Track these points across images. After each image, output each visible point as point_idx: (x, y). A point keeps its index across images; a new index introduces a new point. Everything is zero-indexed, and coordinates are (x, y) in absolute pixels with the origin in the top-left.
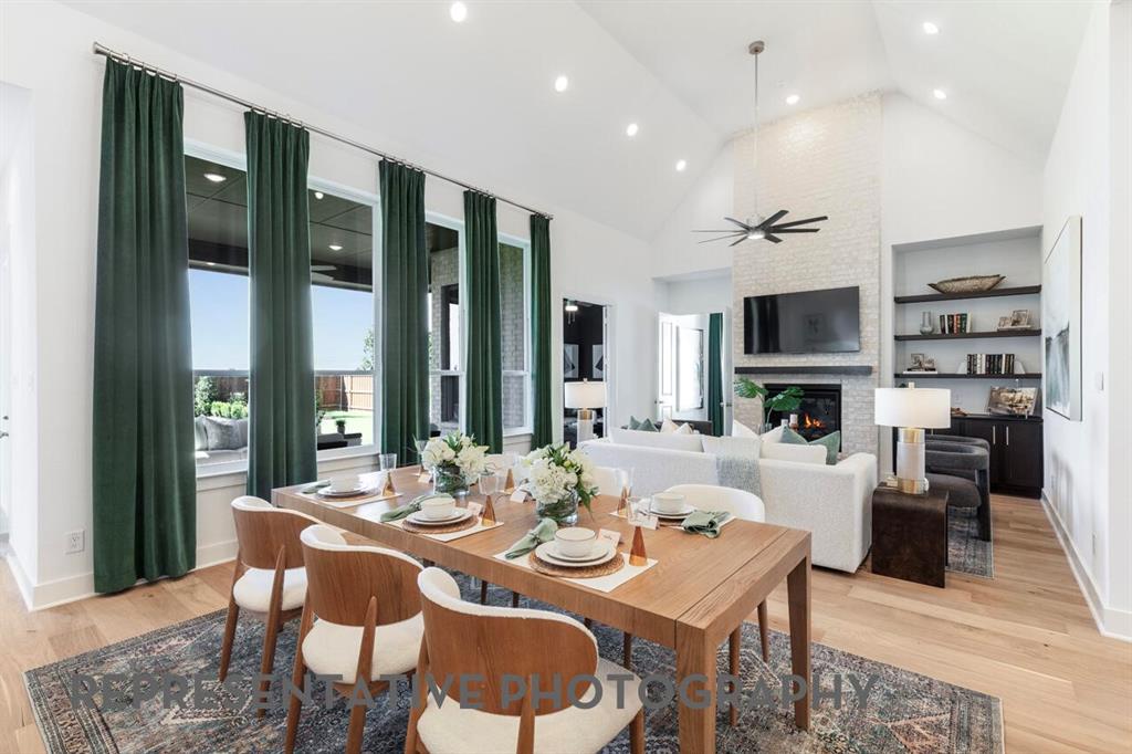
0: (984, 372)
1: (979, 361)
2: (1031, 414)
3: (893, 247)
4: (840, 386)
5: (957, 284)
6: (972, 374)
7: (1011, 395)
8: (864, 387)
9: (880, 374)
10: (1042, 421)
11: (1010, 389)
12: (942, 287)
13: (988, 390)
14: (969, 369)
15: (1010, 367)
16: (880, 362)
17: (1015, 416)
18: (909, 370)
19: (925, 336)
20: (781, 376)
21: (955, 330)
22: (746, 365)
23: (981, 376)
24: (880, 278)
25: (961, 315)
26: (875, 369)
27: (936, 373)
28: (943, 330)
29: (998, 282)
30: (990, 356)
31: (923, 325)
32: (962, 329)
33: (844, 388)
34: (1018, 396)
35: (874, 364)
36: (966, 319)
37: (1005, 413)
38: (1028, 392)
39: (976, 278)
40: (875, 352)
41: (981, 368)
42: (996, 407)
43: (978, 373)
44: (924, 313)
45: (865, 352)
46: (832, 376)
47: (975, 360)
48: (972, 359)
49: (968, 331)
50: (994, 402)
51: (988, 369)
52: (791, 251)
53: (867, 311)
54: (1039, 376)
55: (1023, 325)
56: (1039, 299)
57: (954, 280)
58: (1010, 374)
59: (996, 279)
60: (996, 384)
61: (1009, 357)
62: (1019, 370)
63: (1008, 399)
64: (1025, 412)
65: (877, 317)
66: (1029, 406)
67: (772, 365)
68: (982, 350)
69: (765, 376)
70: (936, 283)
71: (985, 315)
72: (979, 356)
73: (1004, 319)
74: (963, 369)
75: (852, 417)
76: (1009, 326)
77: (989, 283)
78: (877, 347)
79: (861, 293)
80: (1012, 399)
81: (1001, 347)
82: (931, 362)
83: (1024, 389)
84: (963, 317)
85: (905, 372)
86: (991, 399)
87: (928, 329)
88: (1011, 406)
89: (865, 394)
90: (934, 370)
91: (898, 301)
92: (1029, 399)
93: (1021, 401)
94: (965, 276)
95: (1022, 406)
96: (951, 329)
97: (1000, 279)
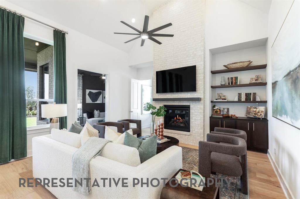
0: (244, 100)
1: (242, 96)
2: (263, 117)
3: (210, 50)
4: (190, 106)
5: (234, 65)
6: (240, 101)
7: (255, 110)
8: (198, 106)
9: (204, 101)
10: (268, 121)
11: (255, 107)
12: (229, 66)
13: (246, 107)
14: (239, 99)
15: (254, 98)
16: (204, 96)
17: (256, 118)
18: (216, 99)
19: (222, 86)
20: (169, 102)
21: (233, 84)
22: (157, 98)
23: (243, 102)
24: (204, 62)
25: (236, 77)
26: (202, 99)
27: (226, 100)
28: (229, 83)
29: (250, 64)
30: (247, 94)
31: (222, 82)
32: (236, 83)
33: (191, 106)
34: (258, 110)
35: (202, 97)
36: (237, 79)
37: (253, 117)
38: (262, 108)
39: (241, 62)
40: (202, 92)
41: (243, 99)
42: (249, 114)
43: (242, 100)
44: (222, 77)
45: (199, 92)
46: (187, 102)
47: (241, 95)
48: (240, 95)
49: (238, 84)
50: (248, 112)
51: (246, 99)
52: (172, 53)
53: (199, 76)
54: (266, 102)
55: (259, 81)
56: (266, 71)
57: (233, 63)
58: (255, 101)
59: (249, 62)
60: (249, 105)
61: (255, 94)
62: (258, 99)
63: (254, 111)
64: (260, 117)
65: (203, 78)
66: (262, 114)
67: (166, 98)
68: (244, 91)
69: (164, 102)
70: (226, 65)
71: (245, 77)
72: (242, 94)
73: (252, 79)
74: (236, 99)
75: (194, 118)
76: (254, 81)
77: (246, 64)
78: (203, 90)
79: (197, 68)
80: (255, 111)
81: (251, 90)
82: (224, 96)
83: (260, 107)
84: (236, 78)
85: (215, 100)
86: (247, 111)
87: (223, 83)
88: (255, 114)
89: (198, 109)
90: (225, 99)
91: (213, 73)
92: (262, 112)
93: (259, 112)
94: (237, 62)
95: (259, 114)
96: (232, 83)
97: (250, 62)
